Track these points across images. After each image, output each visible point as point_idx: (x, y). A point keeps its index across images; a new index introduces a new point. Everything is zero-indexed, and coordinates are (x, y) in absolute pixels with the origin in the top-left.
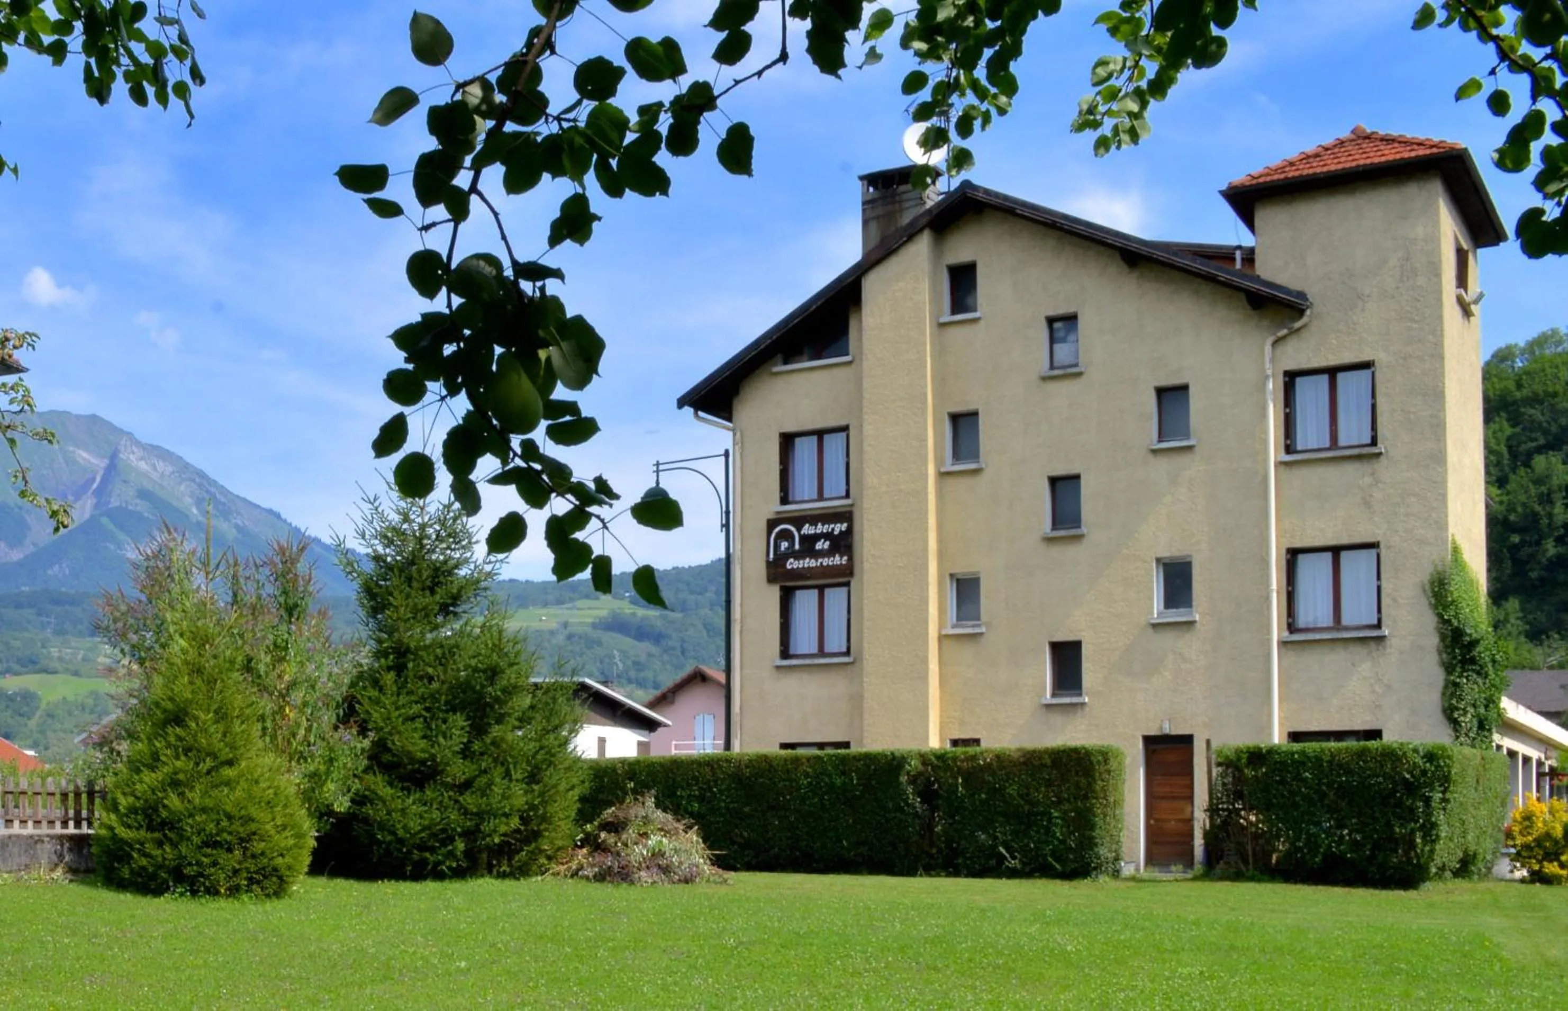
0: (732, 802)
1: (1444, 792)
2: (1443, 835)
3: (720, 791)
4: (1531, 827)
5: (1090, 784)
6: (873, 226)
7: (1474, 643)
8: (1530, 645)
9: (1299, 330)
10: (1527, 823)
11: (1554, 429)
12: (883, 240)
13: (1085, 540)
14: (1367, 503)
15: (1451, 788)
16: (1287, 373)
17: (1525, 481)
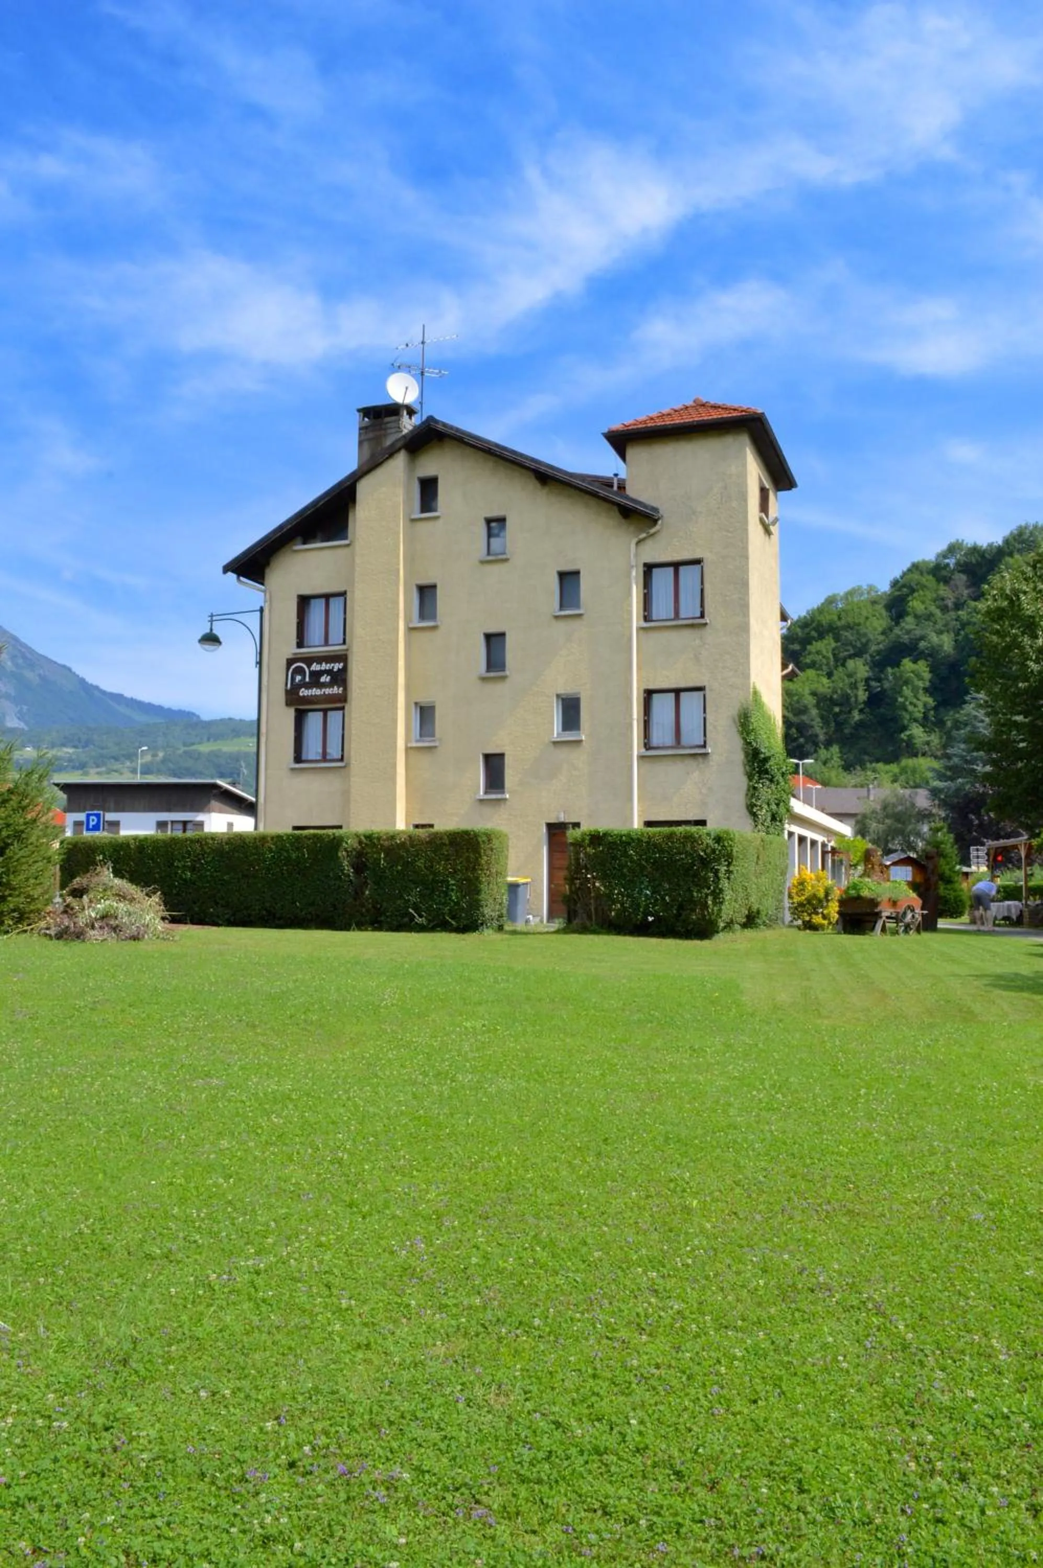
0: (216, 871)
1: (729, 865)
2: (727, 898)
3: (207, 863)
4: (803, 890)
5: (477, 859)
6: (366, 446)
7: (766, 760)
8: (845, 774)
9: (653, 535)
10: (801, 887)
11: (859, 644)
12: (373, 456)
13: (508, 680)
14: (697, 659)
15: (734, 863)
16: (645, 565)
17: (842, 675)
